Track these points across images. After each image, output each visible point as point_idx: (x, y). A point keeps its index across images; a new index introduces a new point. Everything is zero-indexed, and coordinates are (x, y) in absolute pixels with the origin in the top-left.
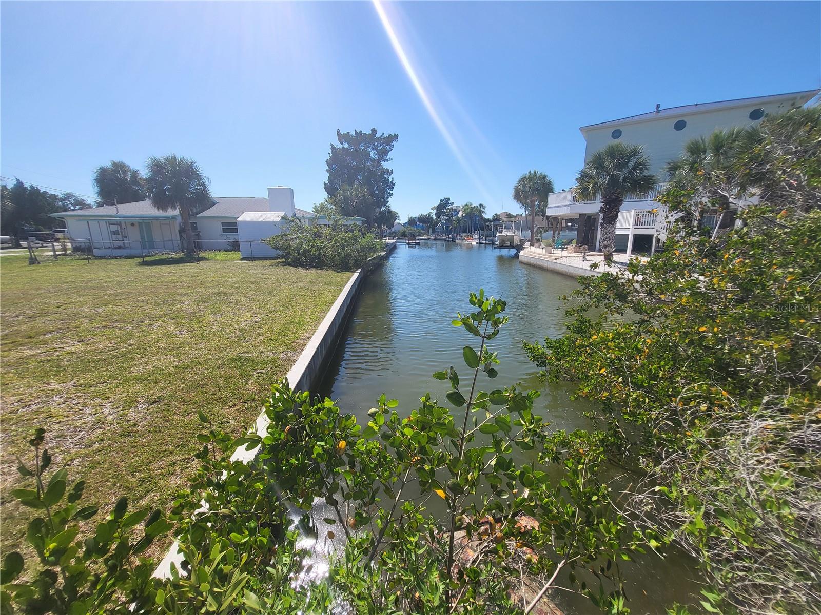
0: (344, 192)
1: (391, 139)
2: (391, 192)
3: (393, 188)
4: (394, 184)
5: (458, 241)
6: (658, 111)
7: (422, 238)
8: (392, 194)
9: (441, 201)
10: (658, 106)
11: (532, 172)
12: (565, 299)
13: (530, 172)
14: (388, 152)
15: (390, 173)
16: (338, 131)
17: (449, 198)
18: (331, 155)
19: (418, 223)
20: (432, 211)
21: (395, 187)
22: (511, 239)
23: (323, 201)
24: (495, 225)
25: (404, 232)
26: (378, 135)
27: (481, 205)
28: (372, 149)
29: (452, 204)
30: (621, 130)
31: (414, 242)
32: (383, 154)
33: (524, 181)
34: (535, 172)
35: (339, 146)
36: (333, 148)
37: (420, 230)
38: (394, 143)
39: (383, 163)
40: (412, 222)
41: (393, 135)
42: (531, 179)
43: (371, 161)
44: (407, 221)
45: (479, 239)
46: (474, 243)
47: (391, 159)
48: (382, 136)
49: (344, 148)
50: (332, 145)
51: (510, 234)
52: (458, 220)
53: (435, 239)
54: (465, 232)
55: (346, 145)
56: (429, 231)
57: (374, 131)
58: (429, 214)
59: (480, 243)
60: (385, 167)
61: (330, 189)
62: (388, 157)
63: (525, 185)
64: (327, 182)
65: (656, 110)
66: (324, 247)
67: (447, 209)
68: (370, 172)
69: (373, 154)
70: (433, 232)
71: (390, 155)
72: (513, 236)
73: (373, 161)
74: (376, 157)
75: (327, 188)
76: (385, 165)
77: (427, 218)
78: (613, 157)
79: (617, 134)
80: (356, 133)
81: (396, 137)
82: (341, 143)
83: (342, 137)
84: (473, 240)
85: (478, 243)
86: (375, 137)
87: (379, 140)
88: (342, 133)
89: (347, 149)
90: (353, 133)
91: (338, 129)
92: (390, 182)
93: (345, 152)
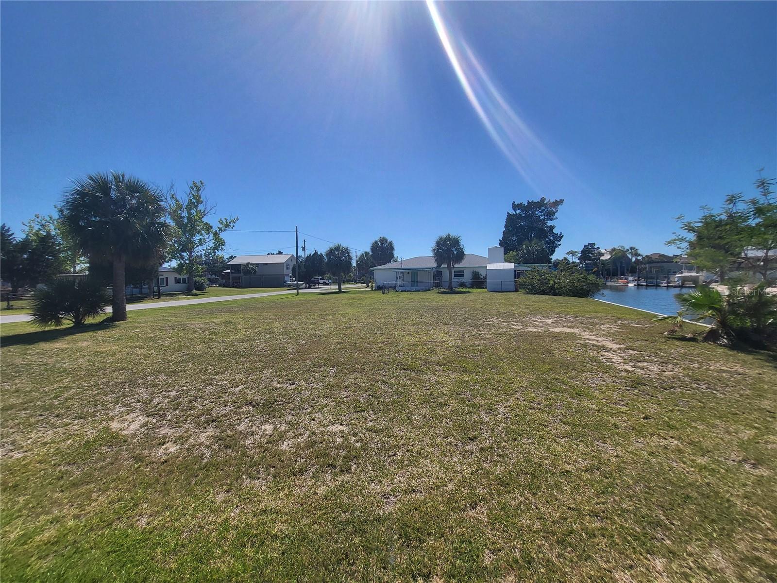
1: (557, 203)
3: (561, 240)
8: (560, 244)
9: (586, 246)
14: (554, 213)
16: (514, 204)
17: (594, 244)
18: (507, 220)
20: (567, 256)
21: (563, 238)
22: (694, 279)
24: (651, 267)
26: (546, 202)
29: (598, 248)
32: (550, 215)
36: (508, 215)
38: (559, 206)
39: (549, 221)
41: (559, 200)
45: (636, 281)
46: (630, 285)
47: (556, 218)
48: (549, 202)
50: (508, 213)
51: (693, 274)
54: (616, 275)
55: (518, 212)
57: (543, 199)
64: (501, 239)
67: (592, 254)
71: (555, 216)
72: (697, 276)
75: (501, 243)
80: (529, 202)
81: (562, 201)
82: (515, 210)
83: (515, 207)
84: (628, 282)
85: (636, 285)
86: (543, 204)
87: (547, 205)
88: (516, 204)
89: (519, 214)
90: (525, 203)
91: (514, 202)
92: (558, 235)
93: (517, 216)
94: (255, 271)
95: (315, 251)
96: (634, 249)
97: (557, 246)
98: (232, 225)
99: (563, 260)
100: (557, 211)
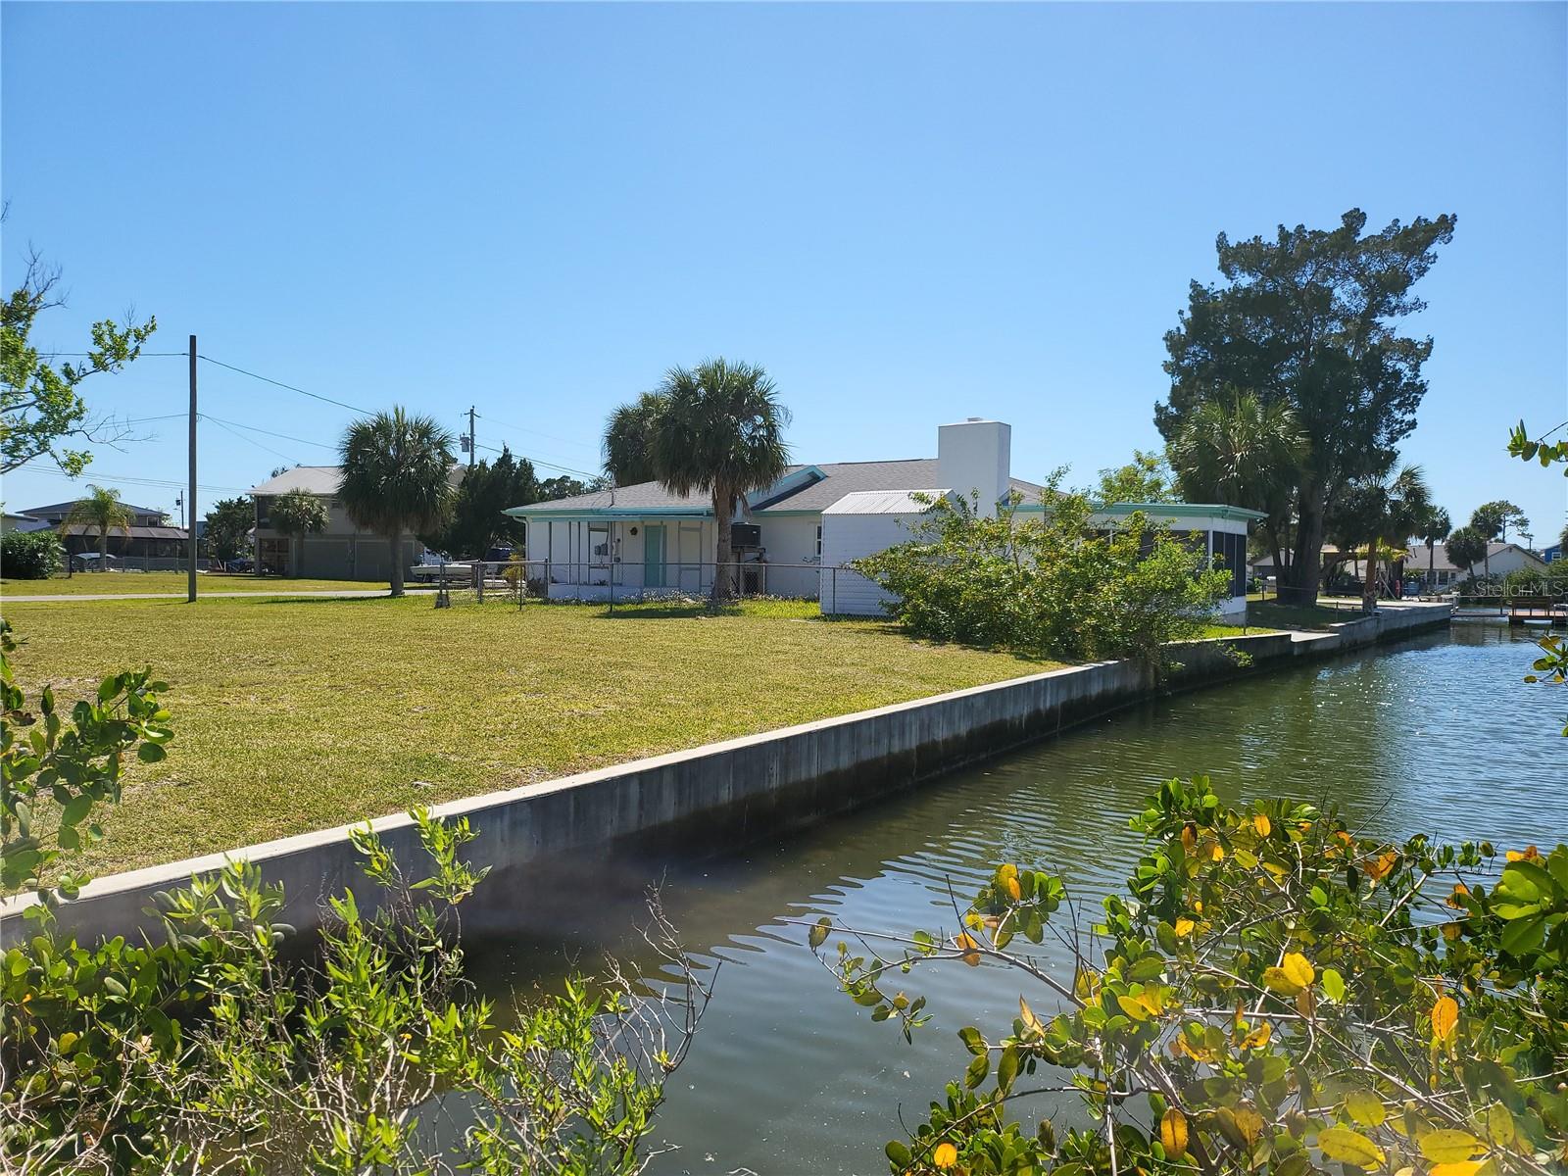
2: (1409, 417)
3: (1415, 402)
4: (1421, 389)
8: (1413, 425)
14: (1408, 281)
15: (1416, 352)
16: (1221, 242)
18: (1188, 315)
21: (1425, 399)
26: (1371, 229)
28: (1345, 277)
32: (1387, 289)
35: (1222, 284)
36: (1198, 293)
38: (1435, 248)
39: (1386, 321)
41: (1433, 219)
47: (1418, 305)
48: (1389, 230)
49: (1237, 289)
50: (1194, 285)
55: (1245, 280)
57: (1355, 219)
60: (1397, 335)
61: (1168, 424)
62: (1409, 298)
64: (1165, 402)
69: (1346, 294)
71: (1412, 293)
73: (1345, 318)
74: (1360, 304)
75: (1162, 422)
76: (1401, 326)
80: (1284, 235)
81: (1445, 225)
82: (1229, 274)
83: (1232, 257)
86: (1358, 239)
87: (1377, 244)
88: (1233, 243)
89: (1248, 290)
90: (1271, 238)
91: (1222, 233)
92: (1405, 380)
93: (1239, 300)
94: (317, 520)
95: (506, 450)
97: (1402, 432)
98: (131, 345)
100: (1422, 271)
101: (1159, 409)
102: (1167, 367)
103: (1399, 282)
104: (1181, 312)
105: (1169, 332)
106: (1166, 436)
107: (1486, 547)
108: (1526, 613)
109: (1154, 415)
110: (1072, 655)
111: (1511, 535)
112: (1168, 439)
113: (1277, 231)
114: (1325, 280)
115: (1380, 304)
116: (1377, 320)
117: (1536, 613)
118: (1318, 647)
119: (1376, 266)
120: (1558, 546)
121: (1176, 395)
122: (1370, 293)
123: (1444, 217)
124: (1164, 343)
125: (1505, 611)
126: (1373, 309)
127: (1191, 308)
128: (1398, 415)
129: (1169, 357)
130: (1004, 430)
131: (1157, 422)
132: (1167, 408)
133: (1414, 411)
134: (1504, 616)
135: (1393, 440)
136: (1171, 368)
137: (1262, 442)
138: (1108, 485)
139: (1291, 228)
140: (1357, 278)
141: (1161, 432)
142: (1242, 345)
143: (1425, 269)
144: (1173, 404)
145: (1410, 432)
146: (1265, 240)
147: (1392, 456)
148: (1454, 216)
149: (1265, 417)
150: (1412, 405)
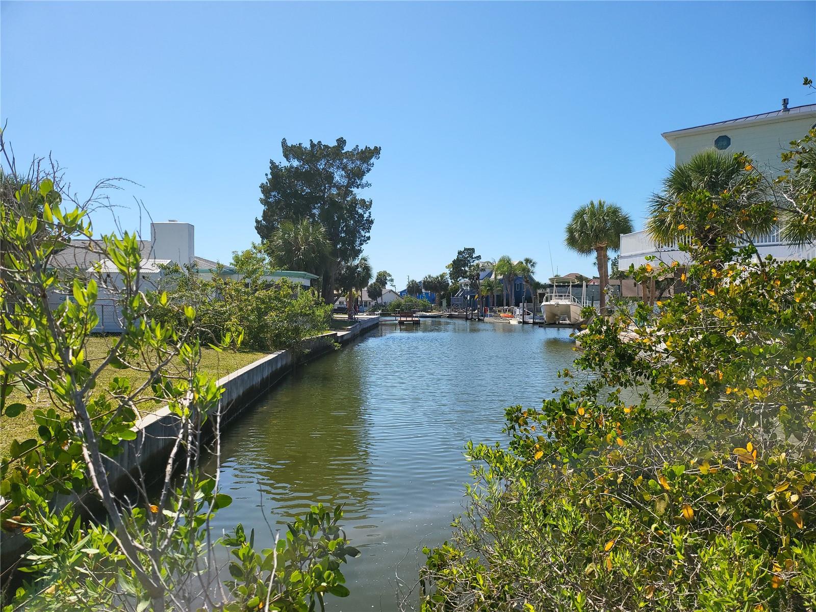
0: (284, 234)
1: (368, 155)
2: (367, 235)
3: (369, 228)
4: (372, 222)
5: (486, 319)
6: (786, 109)
7: (428, 314)
8: (369, 238)
9: (460, 253)
10: (786, 102)
11: (596, 203)
12: (566, 375)
13: (592, 203)
14: (363, 174)
15: (367, 205)
16: (284, 143)
17: (473, 250)
18: (270, 176)
19: (423, 291)
20: (445, 271)
21: (373, 226)
22: (566, 311)
23: (249, 247)
25: (399, 306)
26: (348, 148)
27: (527, 261)
28: (338, 168)
29: (479, 257)
30: (729, 136)
31: (410, 319)
32: (356, 176)
33: (582, 216)
34: (600, 203)
35: (283, 163)
36: (274, 167)
37: (426, 301)
38: (373, 160)
39: (355, 190)
40: (413, 288)
41: (372, 148)
42: (593, 214)
43: (335, 186)
44: (404, 287)
45: (523, 315)
46: (514, 322)
47: (368, 185)
48: (355, 150)
49: (292, 167)
50: (272, 162)
51: (564, 302)
52: (490, 285)
53: (451, 317)
54: (500, 304)
55: (296, 163)
56: (441, 304)
57: (341, 142)
58: (442, 276)
59: (524, 323)
60: (359, 197)
61: (265, 229)
62: (364, 181)
63: (584, 224)
64: (260, 218)
65: (783, 108)
66: (225, 313)
67: (470, 266)
68: (333, 203)
69: (339, 177)
70: (449, 305)
71: (366, 179)
72: (569, 306)
73: (338, 187)
74: (344, 181)
75: (260, 228)
76: (360, 193)
77: (439, 282)
78: (703, 173)
79: (723, 142)
80: (313, 145)
81: (377, 151)
82: (288, 159)
84: (512, 317)
85: (521, 322)
86: (343, 152)
87: (349, 155)
88: (289, 145)
89: (297, 168)
90: (307, 145)
91: (284, 139)
92: (365, 219)
93: (293, 173)
96: (531, 262)
99: (438, 277)
100: (369, 170)
101: (257, 221)
102: (262, 201)
103: (360, 174)
104: (266, 175)
105: (262, 184)
106: (261, 235)
107: (381, 290)
108: (405, 319)
109: (255, 224)
110: (264, 349)
111: (388, 287)
112: (263, 237)
113: (309, 142)
114: (329, 168)
115: (353, 182)
116: (352, 189)
117: (408, 319)
118: (345, 338)
119: (350, 166)
120: (405, 290)
121: (265, 215)
122: (348, 176)
123: (376, 148)
124: (260, 189)
125: (397, 318)
126: (351, 184)
127: (271, 173)
128: (363, 233)
129: (262, 196)
130: (191, 228)
131: (257, 228)
132: (261, 221)
133: (369, 232)
134: (396, 320)
135: (361, 244)
136: (264, 202)
137: (312, 242)
138: (237, 259)
139: (316, 142)
140: (343, 169)
141: (259, 233)
142: (296, 195)
143: (370, 170)
144: (264, 220)
145: (368, 241)
146: (304, 145)
147: (360, 251)
148: (380, 148)
149: (313, 230)
150: (368, 229)
